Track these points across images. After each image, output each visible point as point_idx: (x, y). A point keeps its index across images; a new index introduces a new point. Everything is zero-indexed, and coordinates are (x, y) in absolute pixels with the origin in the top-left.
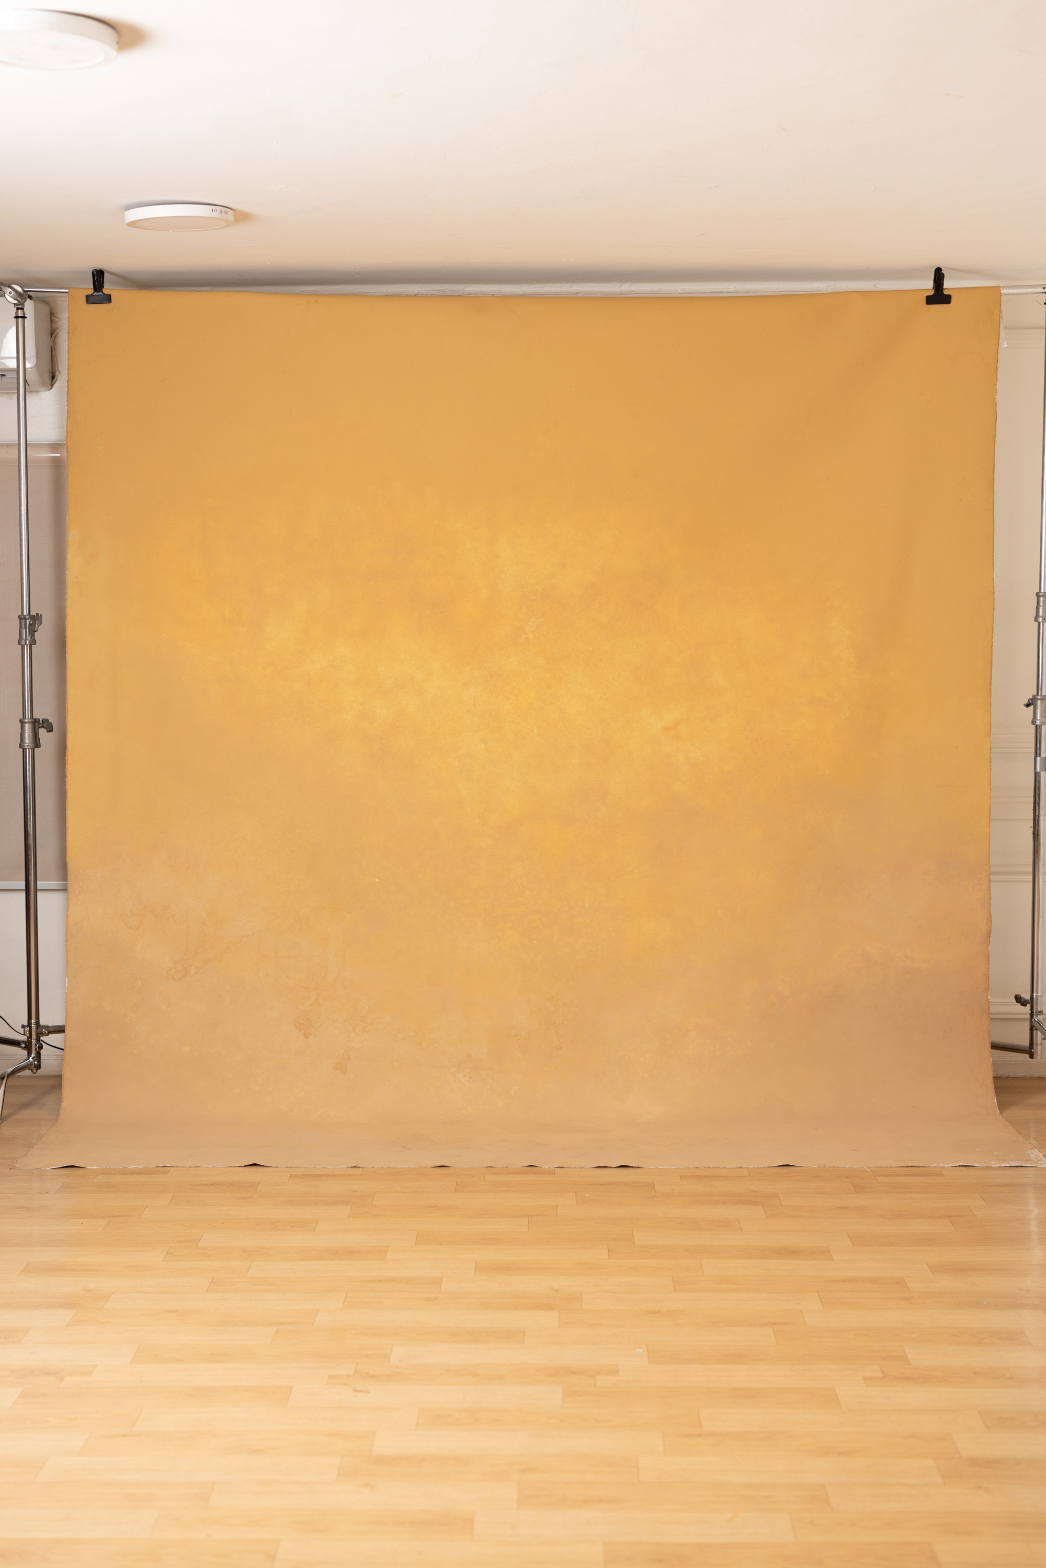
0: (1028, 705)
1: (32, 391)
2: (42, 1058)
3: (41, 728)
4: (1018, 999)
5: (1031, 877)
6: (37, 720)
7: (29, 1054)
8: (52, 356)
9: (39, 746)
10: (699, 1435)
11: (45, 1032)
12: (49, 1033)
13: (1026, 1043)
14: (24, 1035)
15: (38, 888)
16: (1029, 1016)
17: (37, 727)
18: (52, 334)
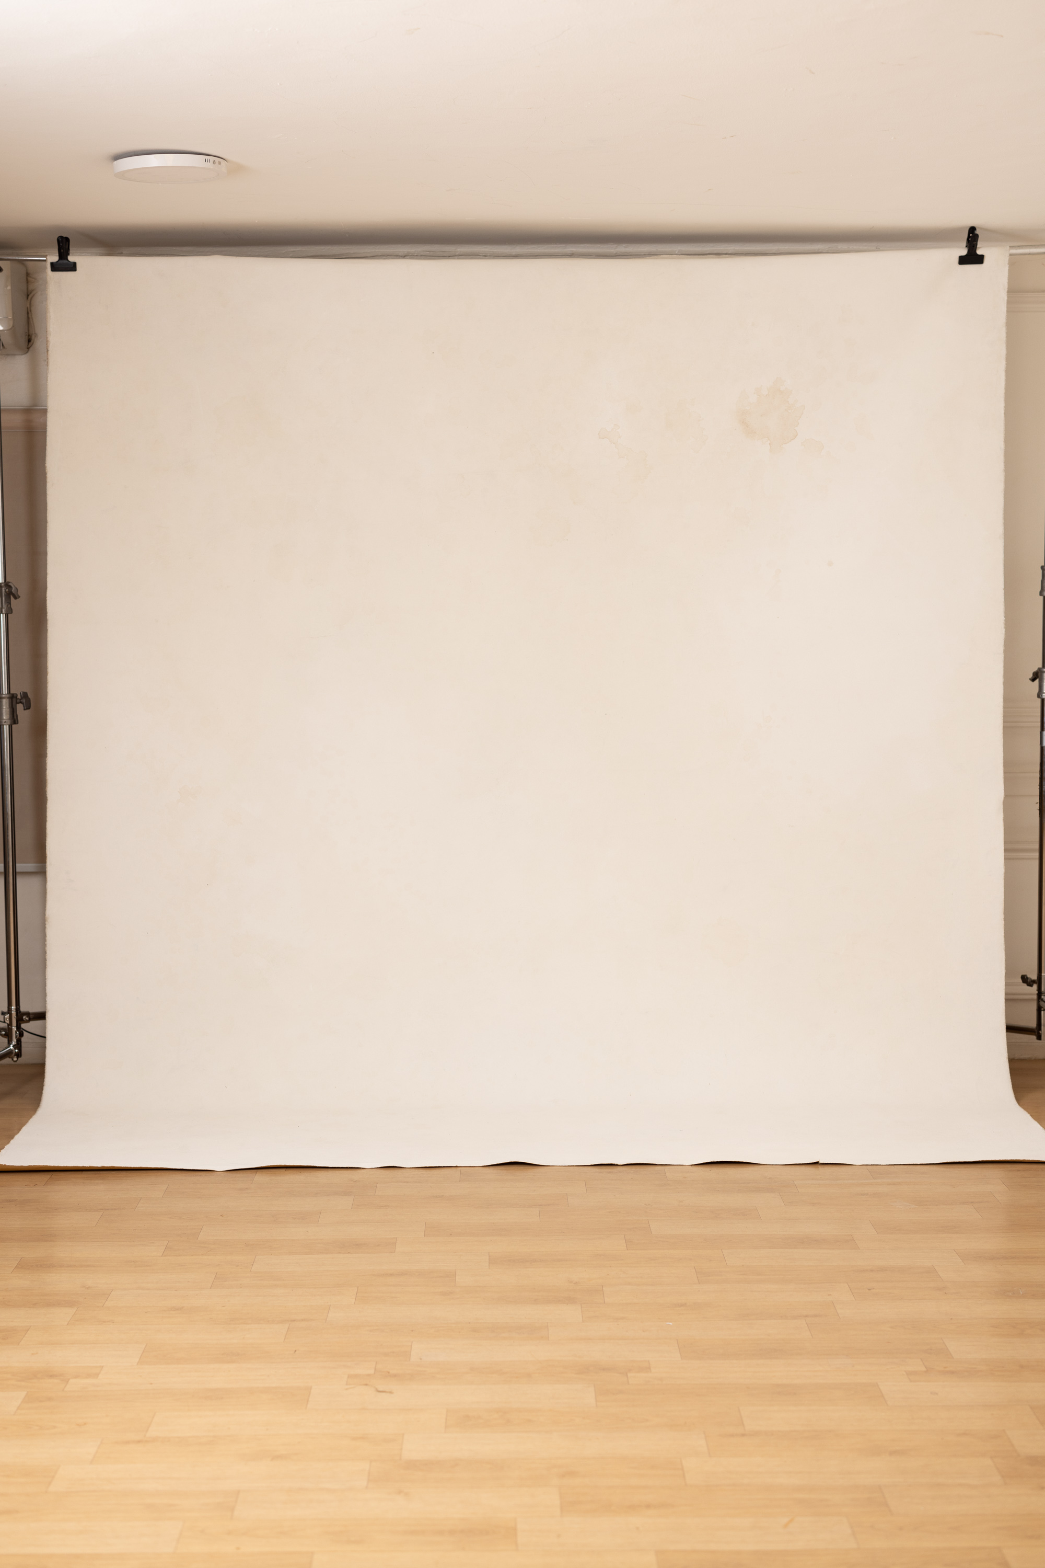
0: (1033, 680)
1: (8, 355)
2: (23, 1045)
3: (19, 703)
4: (1025, 979)
5: (1037, 855)
6: (15, 695)
7: (9, 1043)
8: (28, 318)
9: (16, 722)
10: (743, 1435)
11: (25, 1018)
12: (30, 1020)
13: (1033, 1024)
14: (4, 1022)
15: (17, 870)
16: (1035, 997)
17: (14, 703)
18: (28, 296)
